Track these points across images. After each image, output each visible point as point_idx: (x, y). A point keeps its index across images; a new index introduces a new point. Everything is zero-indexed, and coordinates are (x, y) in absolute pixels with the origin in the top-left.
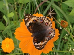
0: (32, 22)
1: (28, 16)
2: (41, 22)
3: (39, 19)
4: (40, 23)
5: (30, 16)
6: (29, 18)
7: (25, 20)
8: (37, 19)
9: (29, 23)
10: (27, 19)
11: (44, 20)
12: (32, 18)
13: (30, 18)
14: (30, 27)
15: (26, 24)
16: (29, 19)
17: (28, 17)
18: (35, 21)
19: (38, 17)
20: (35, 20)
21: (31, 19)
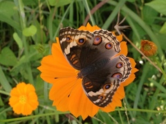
0: (75, 45)
1: (66, 33)
3: (91, 36)
5: (70, 32)
6: (69, 36)
7: (61, 42)
8: (87, 36)
10: (64, 40)
12: (75, 35)
13: (71, 35)
14: (73, 56)
15: (63, 51)
16: (70, 39)
18: (81, 41)
19: (88, 32)
20: (83, 39)
21: (73, 38)
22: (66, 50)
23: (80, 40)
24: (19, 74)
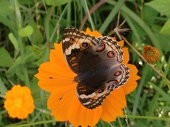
0: (78, 47)
1: (71, 33)
2: (100, 48)
3: (96, 43)
4: (97, 51)
5: (75, 34)
6: (73, 37)
7: (64, 41)
8: (92, 42)
9: (72, 50)
10: (67, 40)
11: (107, 46)
12: (79, 38)
13: (76, 37)
14: (73, 58)
15: (64, 51)
16: (73, 40)
17: (72, 35)
18: (85, 45)
19: (93, 38)
20: (87, 44)
21: (77, 40)
22: (67, 51)
23: (84, 43)
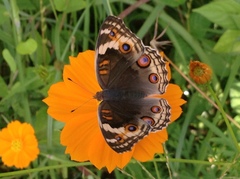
0: (117, 47)
1: (114, 24)
3: (140, 49)
5: (119, 27)
6: (115, 31)
7: (102, 32)
8: (135, 46)
9: (108, 48)
12: (122, 34)
13: (118, 32)
16: (115, 35)
17: (114, 27)
19: (139, 41)
20: (128, 46)
21: (118, 36)
23: (125, 44)
24: (11, 108)
